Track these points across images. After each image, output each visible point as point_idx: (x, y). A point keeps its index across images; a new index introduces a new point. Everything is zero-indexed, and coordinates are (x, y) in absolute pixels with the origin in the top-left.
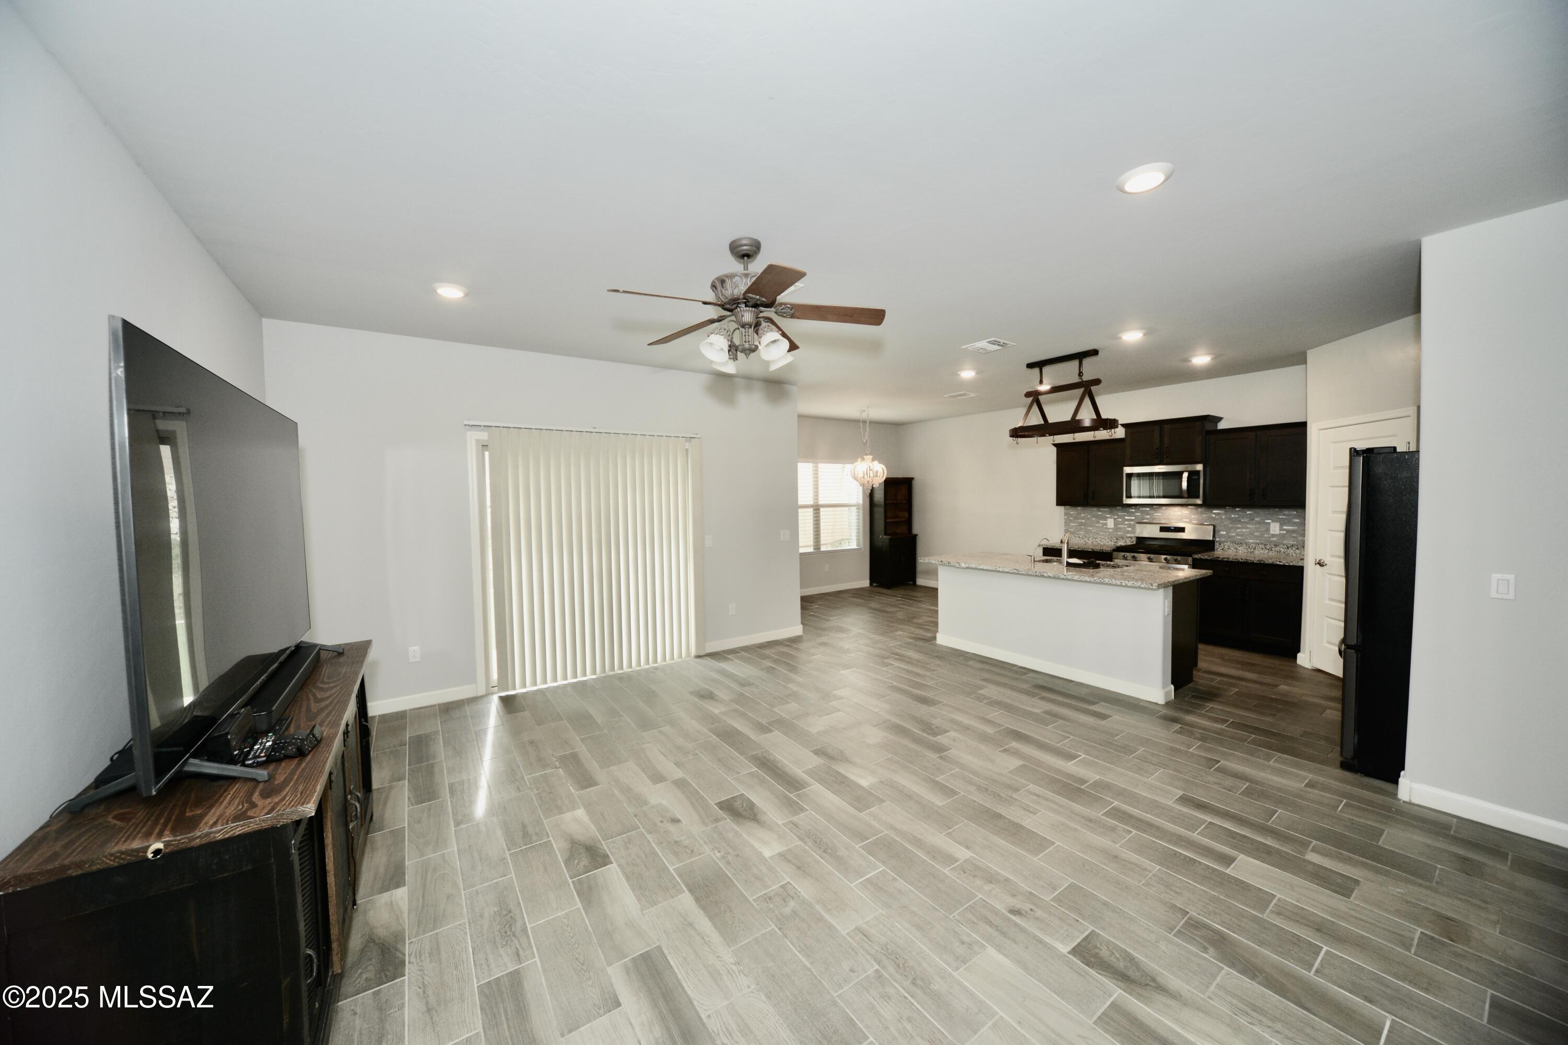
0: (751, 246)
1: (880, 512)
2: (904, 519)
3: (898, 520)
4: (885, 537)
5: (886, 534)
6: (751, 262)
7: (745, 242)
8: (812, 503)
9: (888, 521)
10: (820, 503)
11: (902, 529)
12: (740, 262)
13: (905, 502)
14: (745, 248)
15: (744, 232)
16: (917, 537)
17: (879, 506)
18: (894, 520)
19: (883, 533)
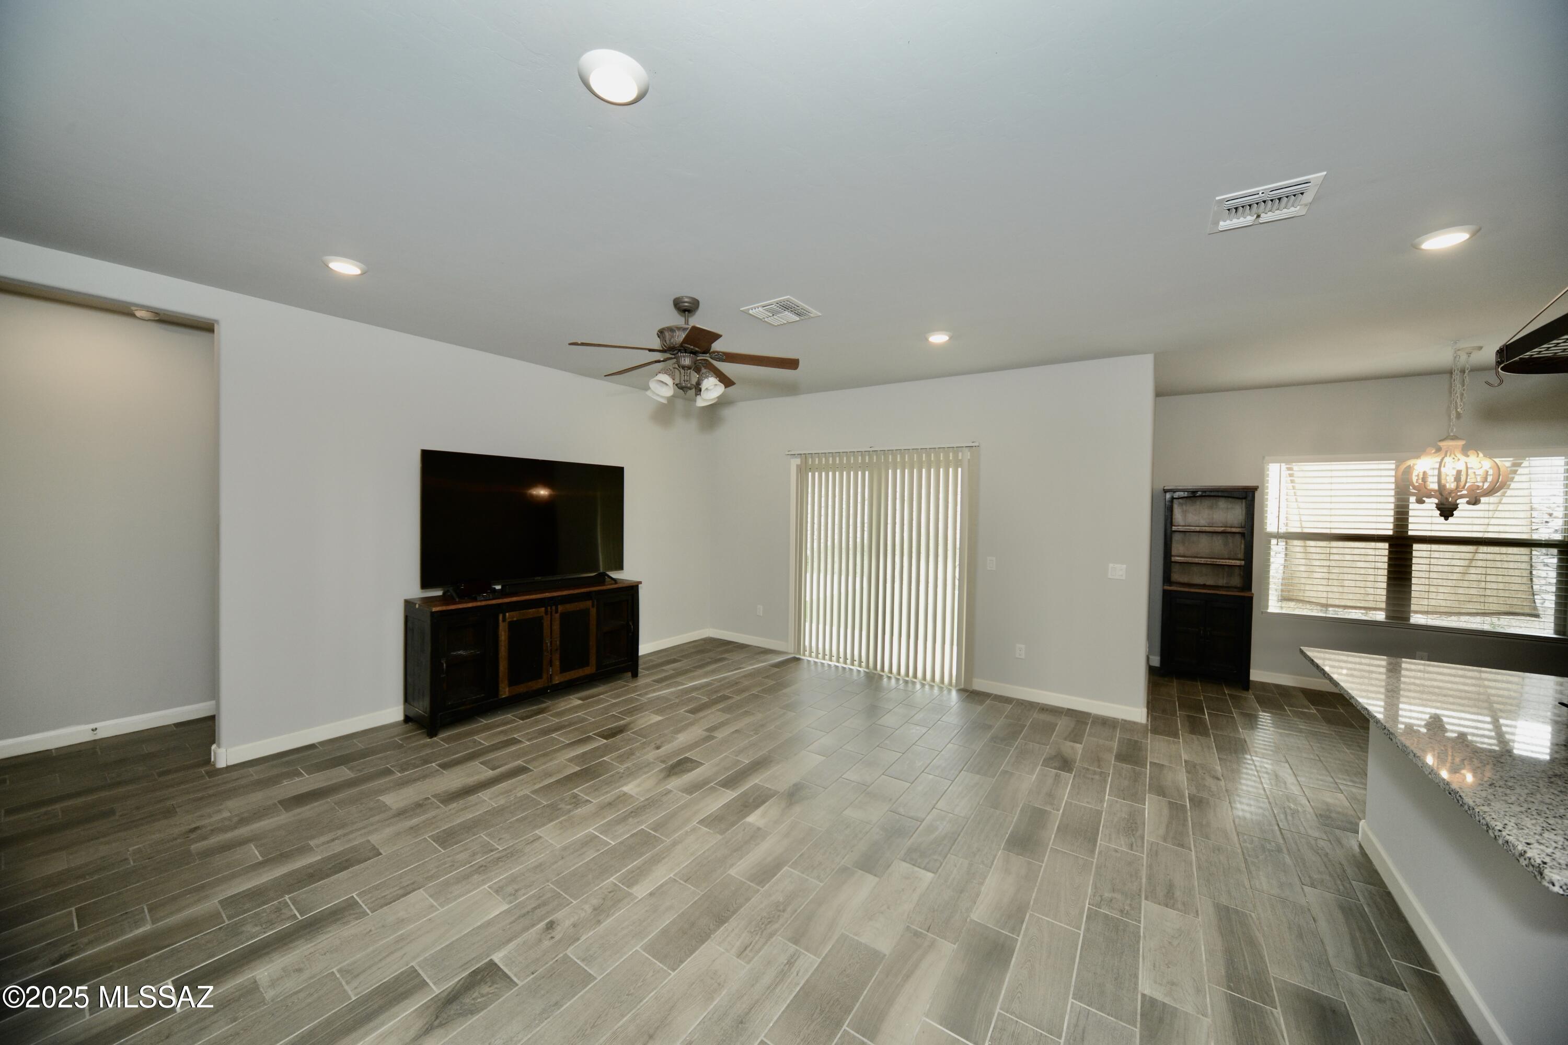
0: (693, 304)
6: (692, 316)
7: (686, 300)
10: (1412, 536)
12: (682, 316)
14: (686, 304)
15: (687, 292)
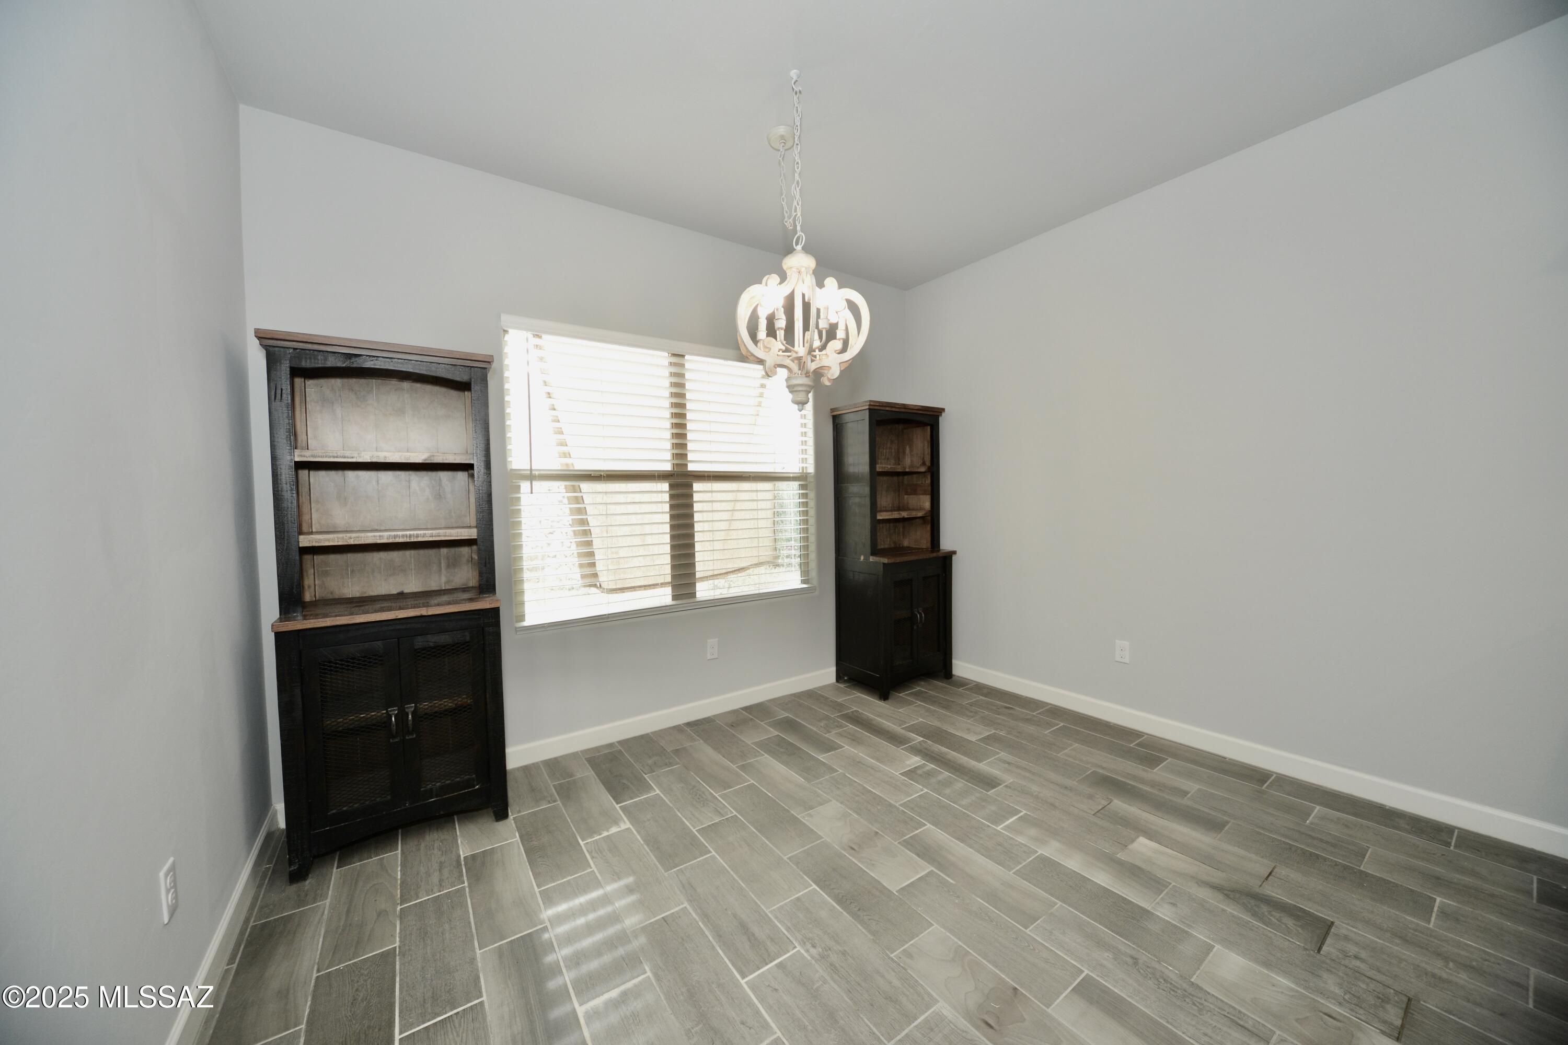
1: (858, 493)
2: (920, 514)
3: (905, 514)
4: (872, 559)
5: (875, 552)
8: (668, 467)
9: (880, 517)
10: (691, 467)
11: (918, 538)
13: (923, 469)
16: (954, 557)
17: (857, 479)
18: (896, 515)
19: (868, 549)
